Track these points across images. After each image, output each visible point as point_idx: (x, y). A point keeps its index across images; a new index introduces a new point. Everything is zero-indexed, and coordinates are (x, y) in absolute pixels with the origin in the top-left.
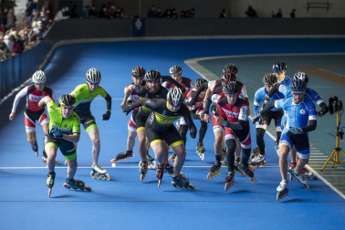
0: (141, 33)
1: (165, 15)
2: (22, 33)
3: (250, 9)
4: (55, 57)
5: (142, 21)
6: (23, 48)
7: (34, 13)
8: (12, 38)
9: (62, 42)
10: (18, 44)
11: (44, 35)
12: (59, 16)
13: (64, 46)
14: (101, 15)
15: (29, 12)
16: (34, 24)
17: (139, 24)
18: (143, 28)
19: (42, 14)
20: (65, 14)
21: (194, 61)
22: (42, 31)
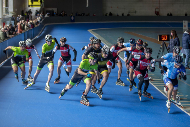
0: (73, 21)
1: (81, 15)
2: (34, 21)
3: (110, 13)
4: (45, 29)
5: (74, 17)
6: (34, 26)
7: (38, 14)
8: (31, 23)
9: (47, 24)
10: (33, 25)
11: (41, 22)
12: (46, 16)
13: (48, 25)
14: (61, 15)
15: (36, 14)
16: (38, 18)
17: (73, 18)
18: (74, 19)
19: (41, 15)
20: (48, 15)
21: (91, 30)
22: (41, 20)
